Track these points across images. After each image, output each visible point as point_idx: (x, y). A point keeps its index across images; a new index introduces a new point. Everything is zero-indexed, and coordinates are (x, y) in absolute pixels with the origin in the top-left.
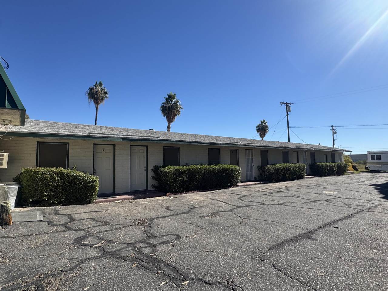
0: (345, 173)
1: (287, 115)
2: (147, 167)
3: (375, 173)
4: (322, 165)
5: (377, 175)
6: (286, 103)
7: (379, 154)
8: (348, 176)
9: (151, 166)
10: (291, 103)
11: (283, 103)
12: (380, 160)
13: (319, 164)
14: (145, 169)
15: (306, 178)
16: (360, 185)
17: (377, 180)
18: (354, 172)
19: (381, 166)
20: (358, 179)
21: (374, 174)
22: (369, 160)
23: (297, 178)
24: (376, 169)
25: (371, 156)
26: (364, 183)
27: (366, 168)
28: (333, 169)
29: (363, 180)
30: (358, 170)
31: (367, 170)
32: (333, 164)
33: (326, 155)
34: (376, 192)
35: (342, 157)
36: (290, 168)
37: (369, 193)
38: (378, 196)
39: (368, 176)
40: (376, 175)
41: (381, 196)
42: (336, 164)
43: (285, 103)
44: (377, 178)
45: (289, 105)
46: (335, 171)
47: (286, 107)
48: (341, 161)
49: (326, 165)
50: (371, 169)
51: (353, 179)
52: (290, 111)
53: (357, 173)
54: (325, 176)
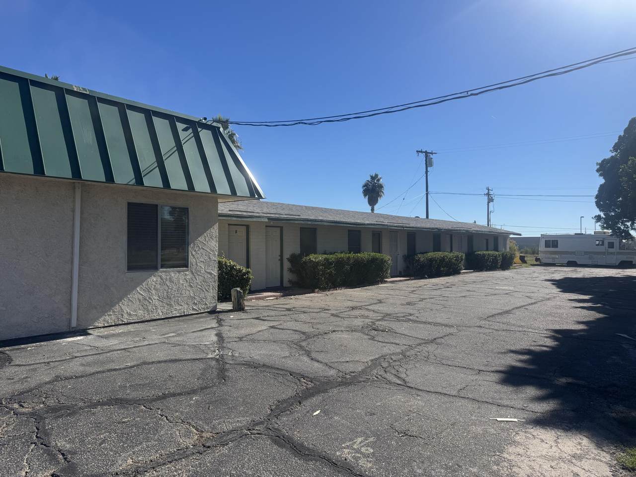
0: (511, 267)
1: (427, 172)
2: (281, 256)
3: (550, 267)
4: (484, 254)
5: (553, 269)
6: (426, 152)
7: (556, 239)
8: (515, 270)
9: (287, 255)
10: (433, 152)
11: (421, 152)
12: (557, 247)
13: (479, 253)
14: (279, 258)
15: (464, 273)
16: (534, 280)
17: (553, 275)
18: (523, 265)
19: (557, 256)
20: (530, 274)
21: (548, 268)
22: (542, 247)
23: (453, 273)
24: (550, 261)
25: (546, 241)
26: (539, 279)
27: (537, 260)
28: (497, 261)
29: (536, 275)
30: (526, 263)
31: (538, 263)
32: (497, 253)
33: (487, 240)
34: (554, 287)
35: (508, 242)
36: (446, 258)
37: (546, 288)
38: (555, 290)
39: (541, 271)
40: (551, 270)
41: (559, 290)
42: (500, 253)
43: (424, 152)
44: (553, 273)
45: (431, 155)
46: (500, 264)
47: (425, 159)
48: (506, 249)
49: (489, 254)
50: (544, 261)
51: (523, 274)
52: (431, 165)
53: (526, 267)
54: (486, 271)
